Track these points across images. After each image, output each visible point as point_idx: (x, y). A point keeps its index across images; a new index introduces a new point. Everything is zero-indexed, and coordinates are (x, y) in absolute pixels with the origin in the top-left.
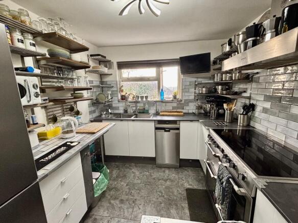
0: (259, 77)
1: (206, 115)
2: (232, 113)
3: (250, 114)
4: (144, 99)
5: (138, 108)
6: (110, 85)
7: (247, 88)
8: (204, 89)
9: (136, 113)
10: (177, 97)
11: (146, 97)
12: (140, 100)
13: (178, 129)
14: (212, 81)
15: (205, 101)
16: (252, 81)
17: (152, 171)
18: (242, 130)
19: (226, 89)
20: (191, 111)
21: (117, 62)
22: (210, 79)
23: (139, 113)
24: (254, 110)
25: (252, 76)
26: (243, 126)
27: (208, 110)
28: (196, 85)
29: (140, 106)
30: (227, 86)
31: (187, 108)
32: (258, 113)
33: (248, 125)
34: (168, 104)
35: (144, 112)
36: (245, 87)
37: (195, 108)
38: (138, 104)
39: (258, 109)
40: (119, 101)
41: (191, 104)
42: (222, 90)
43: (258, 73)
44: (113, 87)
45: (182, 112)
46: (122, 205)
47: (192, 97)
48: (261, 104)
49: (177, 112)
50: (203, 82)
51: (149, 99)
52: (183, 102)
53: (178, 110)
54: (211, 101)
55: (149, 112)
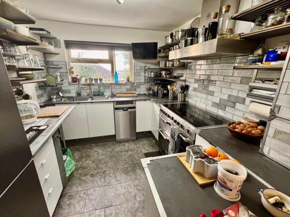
0: (191, 66)
1: (155, 95)
2: (174, 93)
3: (185, 92)
4: (99, 82)
5: (93, 90)
6: (58, 65)
7: (183, 74)
8: (152, 74)
9: (91, 96)
10: (130, 80)
11: (101, 80)
12: (94, 82)
13: (135, 108)
14: (157, 67)
15: (153, 84)
16: (186, 68)
17: (113, 147)
18: (181, 104)
19: (169, 74)
20: (142, 93)
21: (65, 41)
22: (156, 65)
23: (94, 95)
24: (188, 89)
25: (187, 65)
26: (181, 101)
27: (156, 90)
28: (145, 70)
29: (95, 88)
30: (169, 71)
31: (139, 90)
32: (190, 91)
33: (184, 101)
34: (122, 87)
35: (99, 94)
36: (182, 72)
37: (145, 89)
38: (92, 87)
39: (191, 89)
40: (70, 84)
41: (142, 86)
42: (165, 74)
43: (190, 63)
44: (61, 68)
45: (135, 94)
46: (94, 178)
47: (143, 81)
48: (193, 85)
49: (132, 93)
50: (151, 67)
51: (104, 82)
52: (135, 84)
53: (132, 92)
54: (158, 84)
55: (105, 94)
